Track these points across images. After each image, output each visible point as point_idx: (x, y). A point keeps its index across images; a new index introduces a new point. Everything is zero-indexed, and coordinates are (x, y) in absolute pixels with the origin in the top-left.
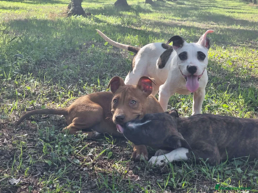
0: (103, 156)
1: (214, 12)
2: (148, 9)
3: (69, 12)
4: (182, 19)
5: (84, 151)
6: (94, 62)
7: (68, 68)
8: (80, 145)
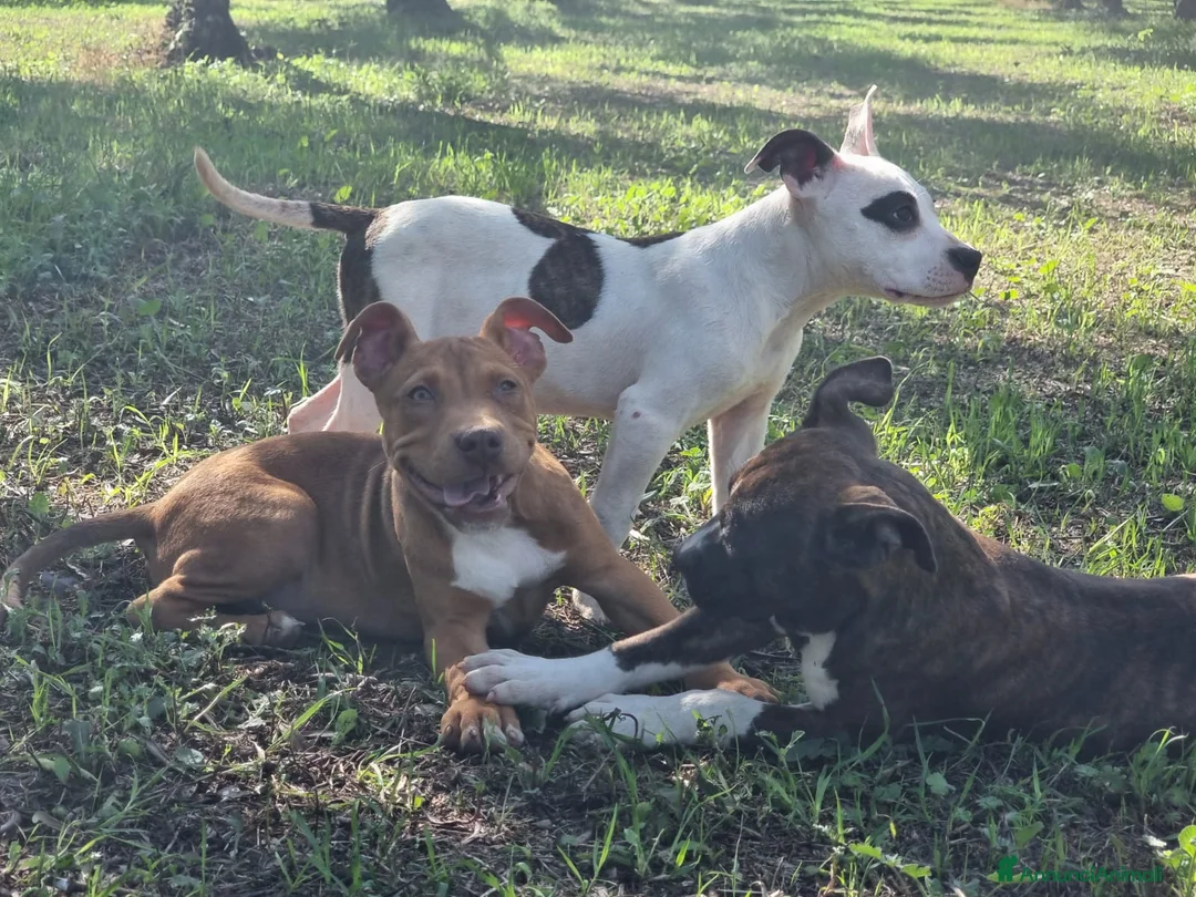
0: (315, 730)
1: (843, 38)
2: (541, 26)
3: (172, 46)
4: (700, 73)
5: (225, 707)
6: (282, 281)
7: (160, 315)
8: (209, 681)
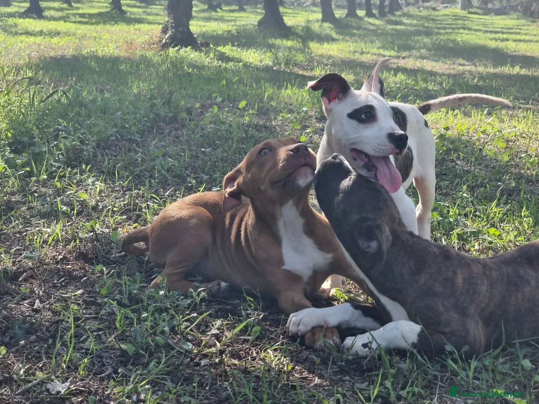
0: (241, 335)
1: (464, 39)
2: (327, 34)
3: (164, 41)
4: (399, 55)
5: (201, 325)
6: (217, 142)
7: (164, 155)
8: (194, 313)
